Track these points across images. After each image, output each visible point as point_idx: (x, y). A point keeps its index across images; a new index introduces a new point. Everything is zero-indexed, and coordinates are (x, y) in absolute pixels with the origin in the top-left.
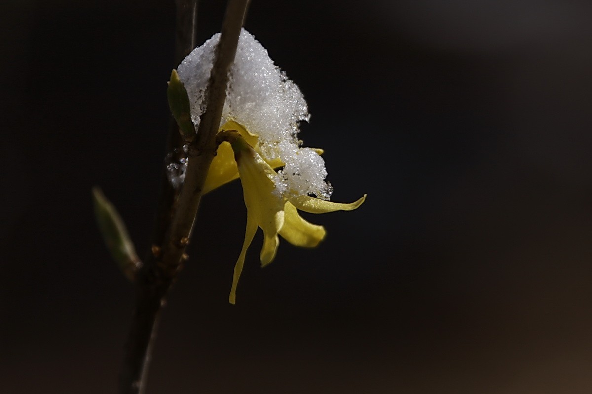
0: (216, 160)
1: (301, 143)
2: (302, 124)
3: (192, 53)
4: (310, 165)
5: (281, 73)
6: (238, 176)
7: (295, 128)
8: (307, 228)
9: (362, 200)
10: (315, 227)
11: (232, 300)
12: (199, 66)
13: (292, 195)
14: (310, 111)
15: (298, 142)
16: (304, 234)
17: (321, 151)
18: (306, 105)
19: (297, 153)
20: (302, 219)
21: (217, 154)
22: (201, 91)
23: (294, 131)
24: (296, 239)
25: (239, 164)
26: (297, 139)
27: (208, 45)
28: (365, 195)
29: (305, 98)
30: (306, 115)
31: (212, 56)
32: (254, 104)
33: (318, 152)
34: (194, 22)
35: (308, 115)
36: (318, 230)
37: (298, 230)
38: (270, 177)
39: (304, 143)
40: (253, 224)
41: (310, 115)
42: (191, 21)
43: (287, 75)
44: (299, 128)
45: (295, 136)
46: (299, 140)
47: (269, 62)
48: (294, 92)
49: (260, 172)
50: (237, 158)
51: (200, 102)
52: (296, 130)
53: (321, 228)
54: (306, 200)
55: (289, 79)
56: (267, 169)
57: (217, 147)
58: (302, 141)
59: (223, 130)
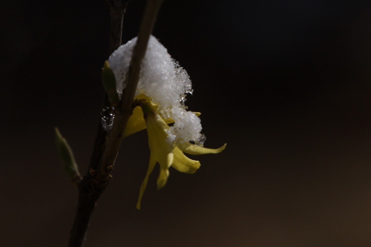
0: (132, 117)
1: (186, 108)
2: (188, 96)
3: (119, 49)
4: (191, 123)
5: (176, 62)
6: (145, 128)
7: (183, 98)
8: (188, 162)
9: (224, 147)
10: (193, 161)
11: (138, 206)
12: (122, 58)
13: (179, 142)
14: (193, 88)
15: (184, 107)
16: (187, 165)
17: (199, 113)
18: (191, 83)
19: (183, 114)
20: (185, 157)
21: (133, 114)
22: (123, 74)
23: (183, 100)
24: (182, 168)
25: (146, 121)
26: (184, 105)
27: (129, 45)
28: (225, 144)
29: (190, 79)
30: (191, 90)
31: (130, 53)
32: (157, 83)
33: (196, 115)
34: (122, 27)
35: (192, 90)
36: (196, 163)
37: (183, 163)
38: (166, 130)
39: (188, 108)
40: (154, 159)
41: (193, 90)
42: (120, 26)
43: (179, 64)
44: (186, 98)
45: (183, 103)
46: (185, 106)
47: (168, 56)
48: (184, 75)
49: (160, 127)
50: (145, 117)
51: (122, 81)
52: (184, 99)
53: (198, 162)
54: (188, 146)
55: (181, 67)
56: (164, 125)
57: (133, 110)
58: (187, 107)
59: (137, 99)
